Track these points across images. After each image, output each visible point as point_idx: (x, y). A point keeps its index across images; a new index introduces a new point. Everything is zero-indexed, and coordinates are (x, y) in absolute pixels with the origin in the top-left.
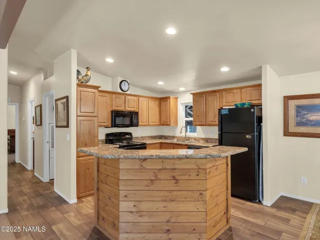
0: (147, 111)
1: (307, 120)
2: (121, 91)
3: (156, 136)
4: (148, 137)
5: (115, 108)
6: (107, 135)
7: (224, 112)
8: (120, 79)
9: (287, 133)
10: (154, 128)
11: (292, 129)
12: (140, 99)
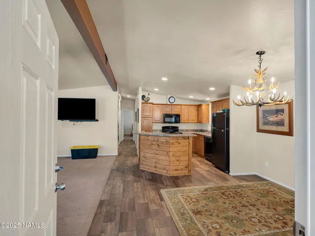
0: (188, 114)
1: (269, 121)
2: (169, 103)
3: (198, 130)
4: (191, 130)
5: (165, 113)
6: (163, 127)
7: (215, 115)
8: (169, 96)
9: (259, 130)
10: (193, 124)
11: (261, 127)
12: (183, 106)
